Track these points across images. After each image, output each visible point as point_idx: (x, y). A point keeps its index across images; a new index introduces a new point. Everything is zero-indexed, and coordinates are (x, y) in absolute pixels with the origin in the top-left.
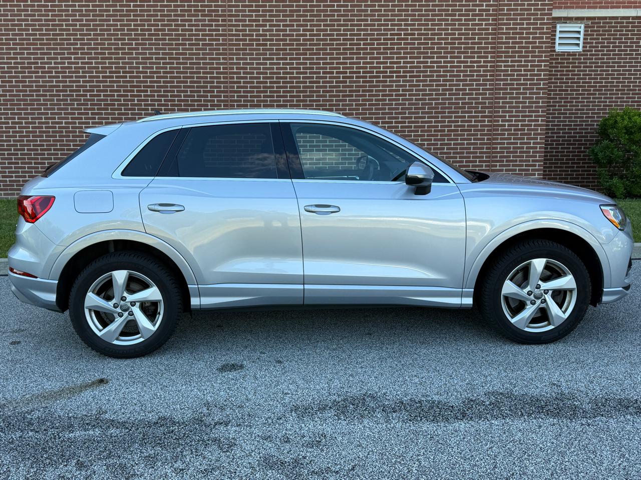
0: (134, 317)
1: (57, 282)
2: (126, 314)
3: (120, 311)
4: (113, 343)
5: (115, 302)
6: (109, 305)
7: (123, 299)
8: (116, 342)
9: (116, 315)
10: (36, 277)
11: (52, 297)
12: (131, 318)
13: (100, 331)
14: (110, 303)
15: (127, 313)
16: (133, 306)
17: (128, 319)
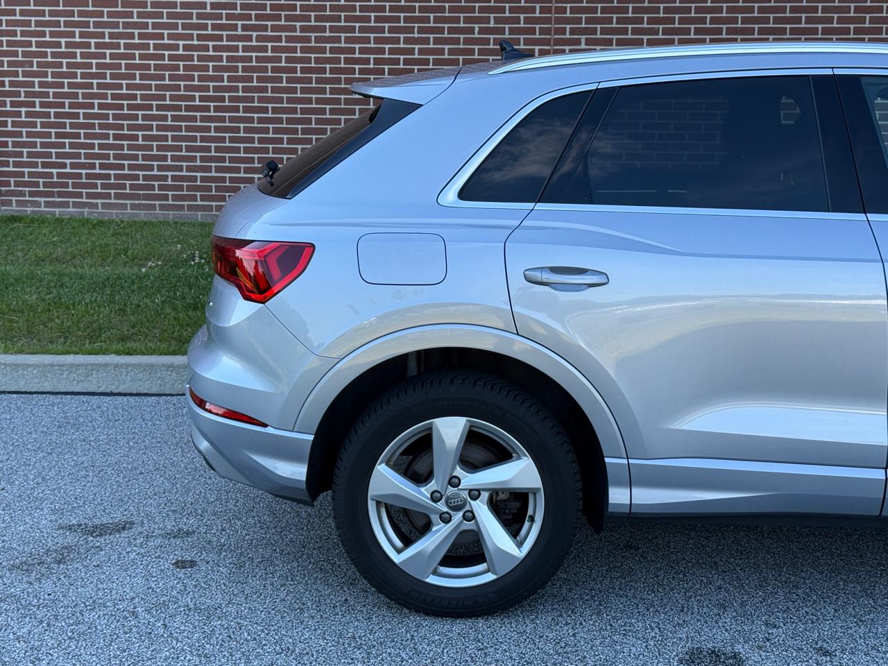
0: (477, 523)
1: (311, 438)
2: (457, 517)
3: (445, 509)
4: (428, 580)
5: (436, 489)
6: (421, 494)
7: (454, 482)
8: (432, 580)
9: (435, 518)
10: (265, 425)
11: (296, 472)
12: (469, 525)
13: (399, 551)
14: (423, 489)
15: (461, 514)
16: (474, 498)
17: (463, 528)
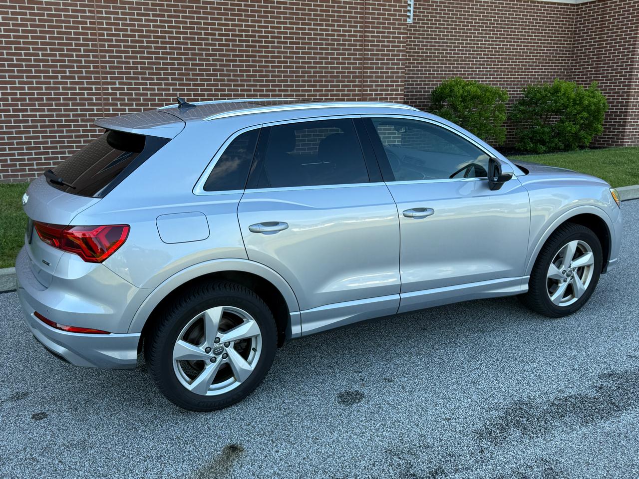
0: (229, 359)
1: (139, 335)
2: (219, 358)
3: (213, 355)
4: (206, 394)
5: (207, 346)
6: (200, 350)
7: (217, 340)
8: (209, 393)
9: (208, 361)
10: (109, 333)
11: (132, 355)
12: (225, 361)
13: (190, 383)
14: (201, 348)
15: (221, 356)
16: (227, 347)
17: (222, 363)
